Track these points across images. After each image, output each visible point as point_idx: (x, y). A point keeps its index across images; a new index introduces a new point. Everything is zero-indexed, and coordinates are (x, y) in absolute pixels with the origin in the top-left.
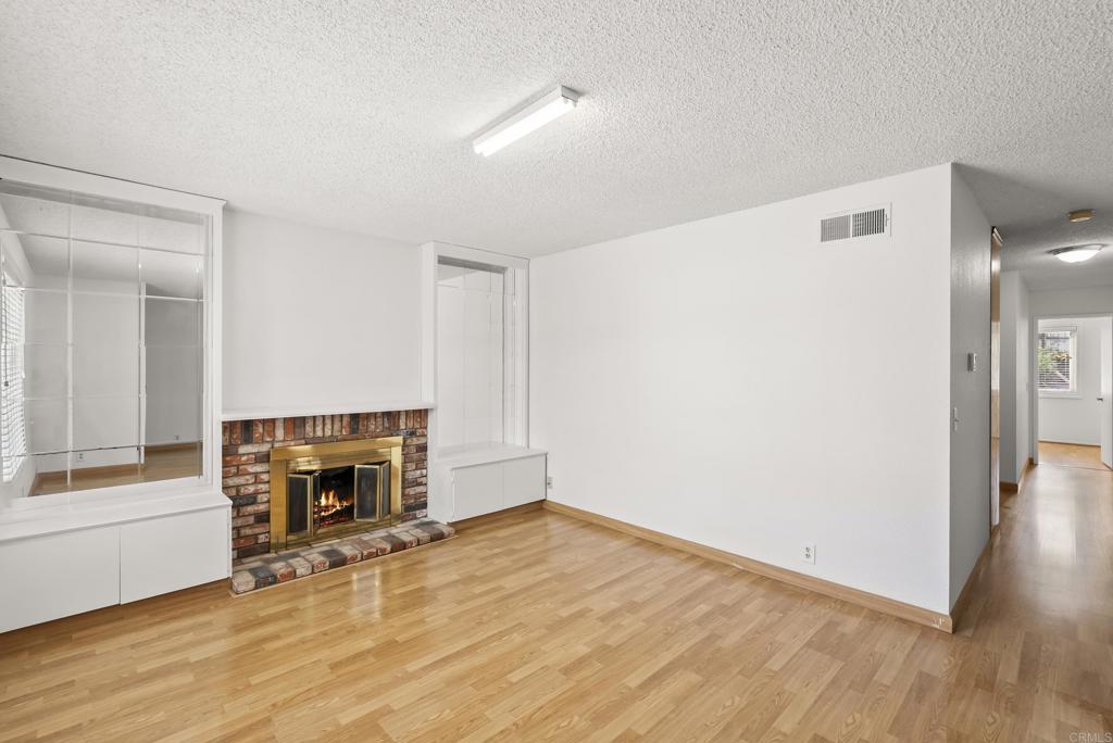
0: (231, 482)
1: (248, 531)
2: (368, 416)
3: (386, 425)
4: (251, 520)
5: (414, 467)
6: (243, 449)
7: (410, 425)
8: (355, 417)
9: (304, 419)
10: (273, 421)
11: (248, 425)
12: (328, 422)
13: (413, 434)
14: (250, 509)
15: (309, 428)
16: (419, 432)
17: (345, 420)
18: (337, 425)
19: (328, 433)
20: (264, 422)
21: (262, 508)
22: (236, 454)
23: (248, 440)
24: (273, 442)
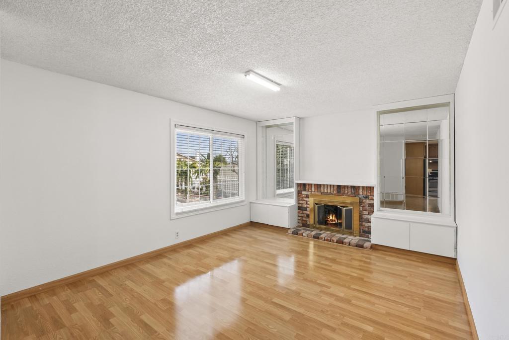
0: (301, 202)
1: (304, 219)
2: (344, 187)
3: (353, 192)
4: (305, 215)
5: (367, 213)
6: (303, 192)
7: (365, 193)
8: (339, 187)
9: (321, 185)
10: (311, 184)
11: (304, 185)
12: (329, 187)
13: (366, 198)
14: (305, 212)
15: (322, 189)
16: (370, 197)
17: (335, 187)
18: (332, 189)
19: (329, 191)
20: (309, 184)
21: (308, 212)
22: (301, 194)
23: (305, 190)
24: (311, 192)
